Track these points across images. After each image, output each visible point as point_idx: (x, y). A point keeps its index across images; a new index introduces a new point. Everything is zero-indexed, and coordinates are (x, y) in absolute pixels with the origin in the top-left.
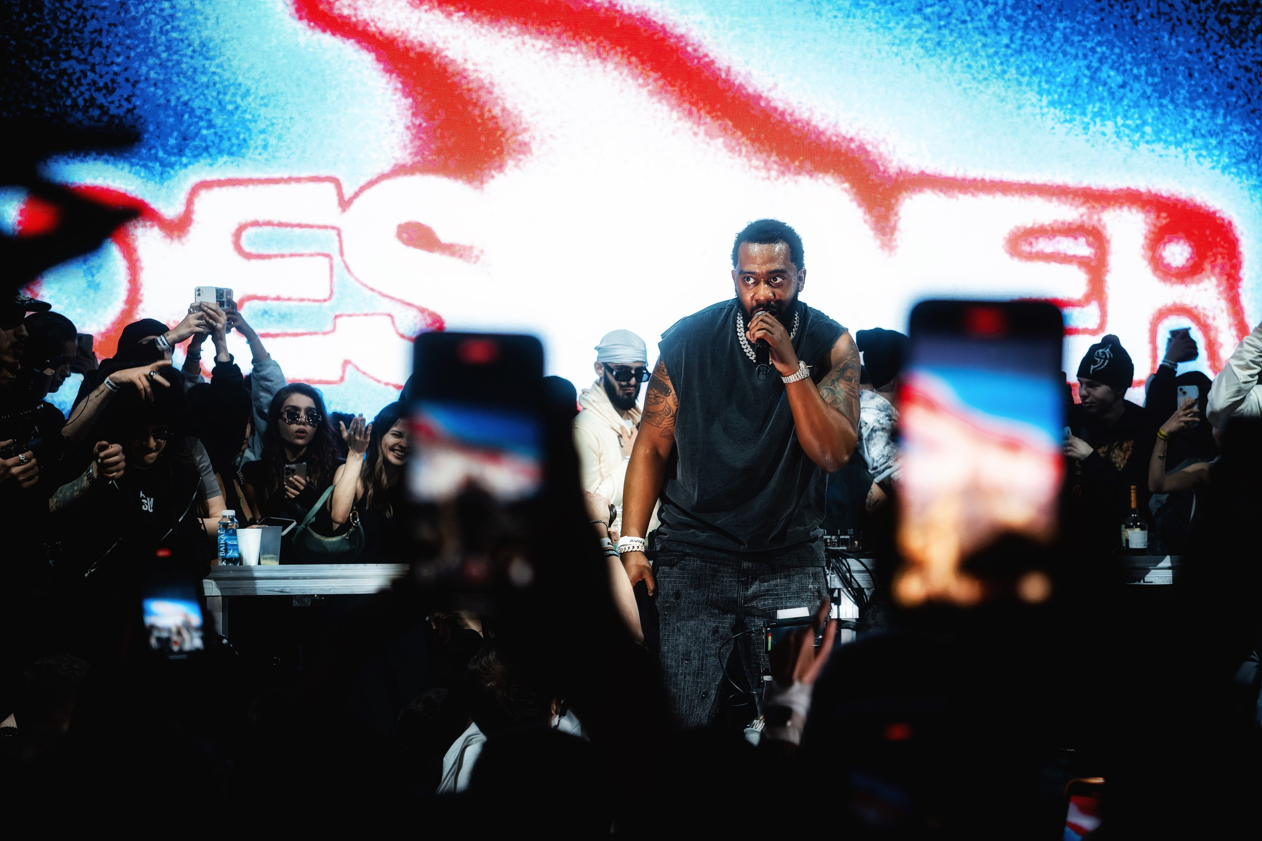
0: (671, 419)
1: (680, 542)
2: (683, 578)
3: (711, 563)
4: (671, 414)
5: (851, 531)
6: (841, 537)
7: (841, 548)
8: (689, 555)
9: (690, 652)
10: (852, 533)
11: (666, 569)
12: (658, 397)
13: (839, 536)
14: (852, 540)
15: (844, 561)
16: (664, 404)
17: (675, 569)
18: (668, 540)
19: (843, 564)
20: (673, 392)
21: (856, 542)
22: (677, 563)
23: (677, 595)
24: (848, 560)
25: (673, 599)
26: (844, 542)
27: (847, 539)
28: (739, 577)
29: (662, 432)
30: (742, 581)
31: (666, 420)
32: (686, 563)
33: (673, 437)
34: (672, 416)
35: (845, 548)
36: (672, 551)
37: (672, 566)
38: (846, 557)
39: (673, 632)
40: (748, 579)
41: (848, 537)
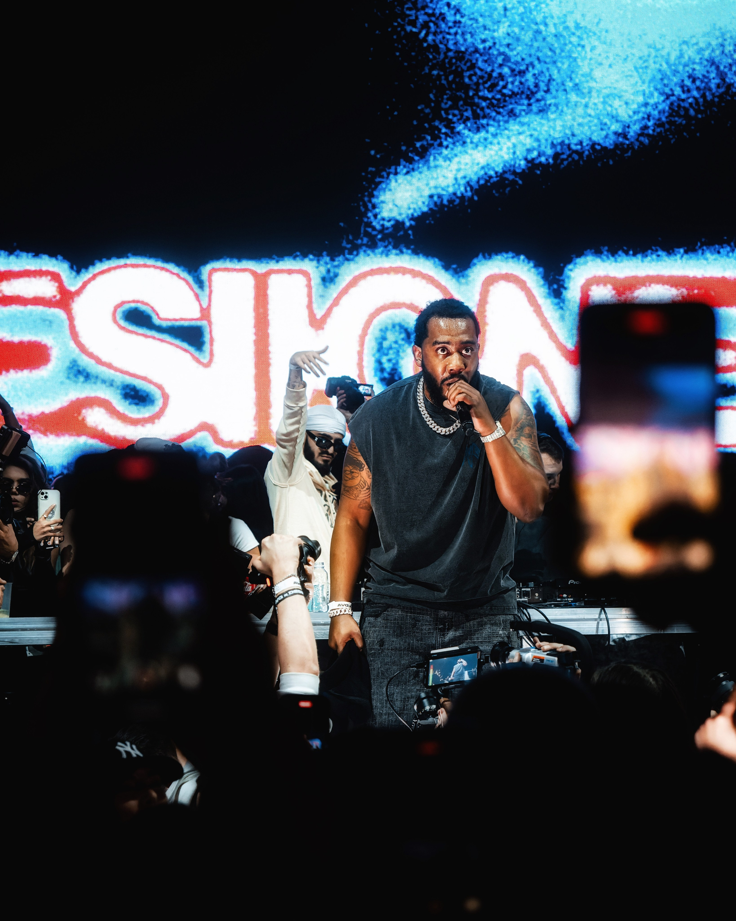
0: (367, 491)
1: (383, 596)
2: (386, 627)
3: (411, 613)
4: (367, 487)
5: (532, 584)
6: (523, 589)
7: (523, 599)
8: (392, 606)
9: (393, 694)
10: (532, 586)
11: (372, 619)
12: (353, 472)
13: (520, 589)
14: (533, 592)
15: (525, 611)
16: (359, 478)
17: (379, 619)
18: (372, 593)
19: (524, 613)
20: (366, 467)
21: (537, 594)
22: (381, 614)
23: (382, 643)
24: (529, 610)
25: (377, 647)
26: (526, 594)
27: (528, 592)
28: (436, 625)
29: (360, 505)
30: (439, 629)
31: (362, 493)
32: (389, 613)
33: (371, 508)
34: (367, 489)
35: (527, 599)
36: (376, 604)
37: (376, 616)
38: (526, 607)
39: (378, 676)
40: (445, 626)
41: (529, 589)
